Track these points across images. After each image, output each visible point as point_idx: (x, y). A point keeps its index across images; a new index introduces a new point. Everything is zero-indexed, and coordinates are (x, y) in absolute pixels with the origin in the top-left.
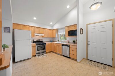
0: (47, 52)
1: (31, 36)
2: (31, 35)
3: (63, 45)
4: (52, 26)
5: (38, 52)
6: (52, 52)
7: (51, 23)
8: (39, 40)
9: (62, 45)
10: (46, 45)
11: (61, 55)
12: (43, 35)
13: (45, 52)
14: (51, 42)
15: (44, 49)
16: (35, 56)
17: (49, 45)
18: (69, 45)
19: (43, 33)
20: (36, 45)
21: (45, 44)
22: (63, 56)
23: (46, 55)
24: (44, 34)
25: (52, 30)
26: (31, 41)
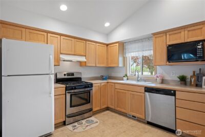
0: (94, 109)
1: (53, 63)
2: (52, 57)
3: (149, 90)
4: (108, 34)
5: (70, 111)
6: (108, 109)
7: (107, 25)
8: (73, 74)
9: (146, 91)
10: (93, 88)
11: (139, 120)
12: (83, 59)
13: (91, 110)
14: (103, 79)
15: (88, 101)
16: (64, 123)
17: (100, 88)
18: (175, 91)
19: (83, 53)
20: (66, 89)
21: (91, 85)
22: (149, 123)
23: (92, 118)
24: (85, 56)
25: (107, 45)
26: (53, 77)
